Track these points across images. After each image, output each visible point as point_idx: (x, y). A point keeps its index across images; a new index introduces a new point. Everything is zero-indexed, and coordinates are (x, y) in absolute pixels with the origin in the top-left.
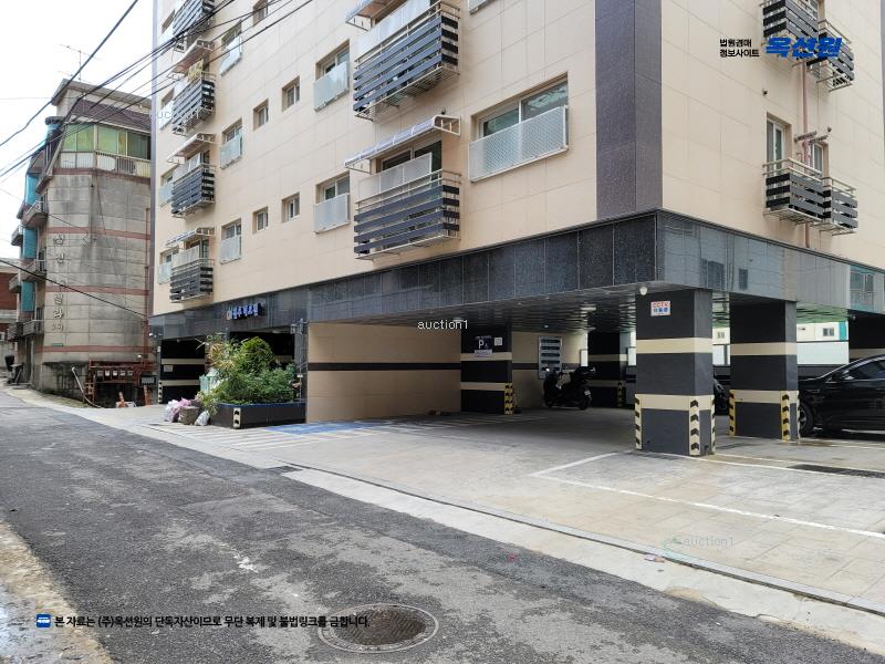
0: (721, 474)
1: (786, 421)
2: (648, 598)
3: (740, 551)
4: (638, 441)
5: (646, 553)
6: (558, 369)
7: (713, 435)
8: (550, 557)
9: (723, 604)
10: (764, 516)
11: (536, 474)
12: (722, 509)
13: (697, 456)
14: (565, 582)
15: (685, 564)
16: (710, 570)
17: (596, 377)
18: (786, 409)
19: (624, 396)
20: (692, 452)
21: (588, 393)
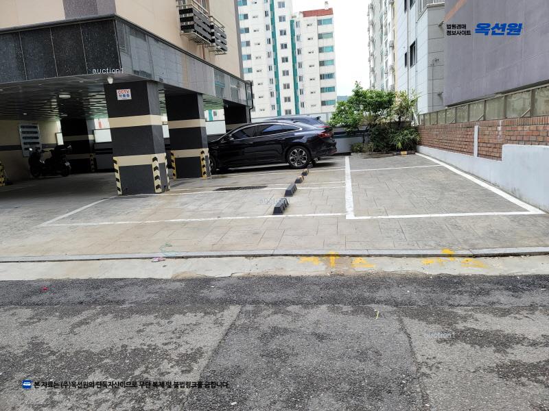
0: (178, 201)
1: (204, 166)
2: (163, 286)
3: (207, 242)
4: (119, 189)
5: (151, 258)
6: (39, 148)
7: (168, 178)
8: (78, 280)
9: (210, 274)
10: (212, 219)
11: (44, 224)
12: (188, 220)
13: (160, 193)
14: (97, 294)
15: (179, 258)
16: (195, 257)
17: (73, 151)
18: (203, 159)
19: (95, 164)
20: (157, 191)
21: (67, 164)
